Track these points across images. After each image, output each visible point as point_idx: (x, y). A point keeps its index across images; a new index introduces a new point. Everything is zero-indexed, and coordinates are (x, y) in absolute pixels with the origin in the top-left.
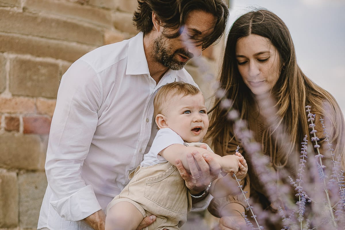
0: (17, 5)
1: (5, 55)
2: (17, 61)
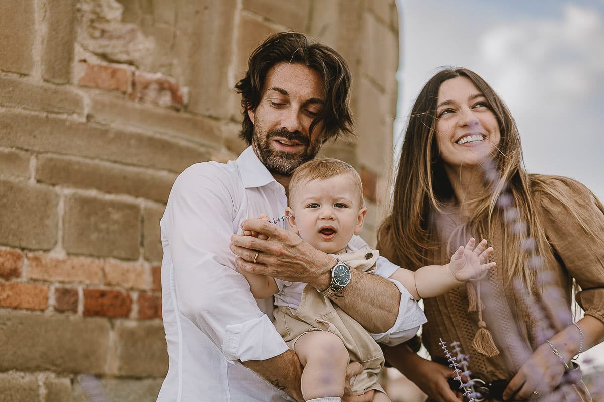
0: (78, 110)
1: (58, 189)
2: (76, 200)
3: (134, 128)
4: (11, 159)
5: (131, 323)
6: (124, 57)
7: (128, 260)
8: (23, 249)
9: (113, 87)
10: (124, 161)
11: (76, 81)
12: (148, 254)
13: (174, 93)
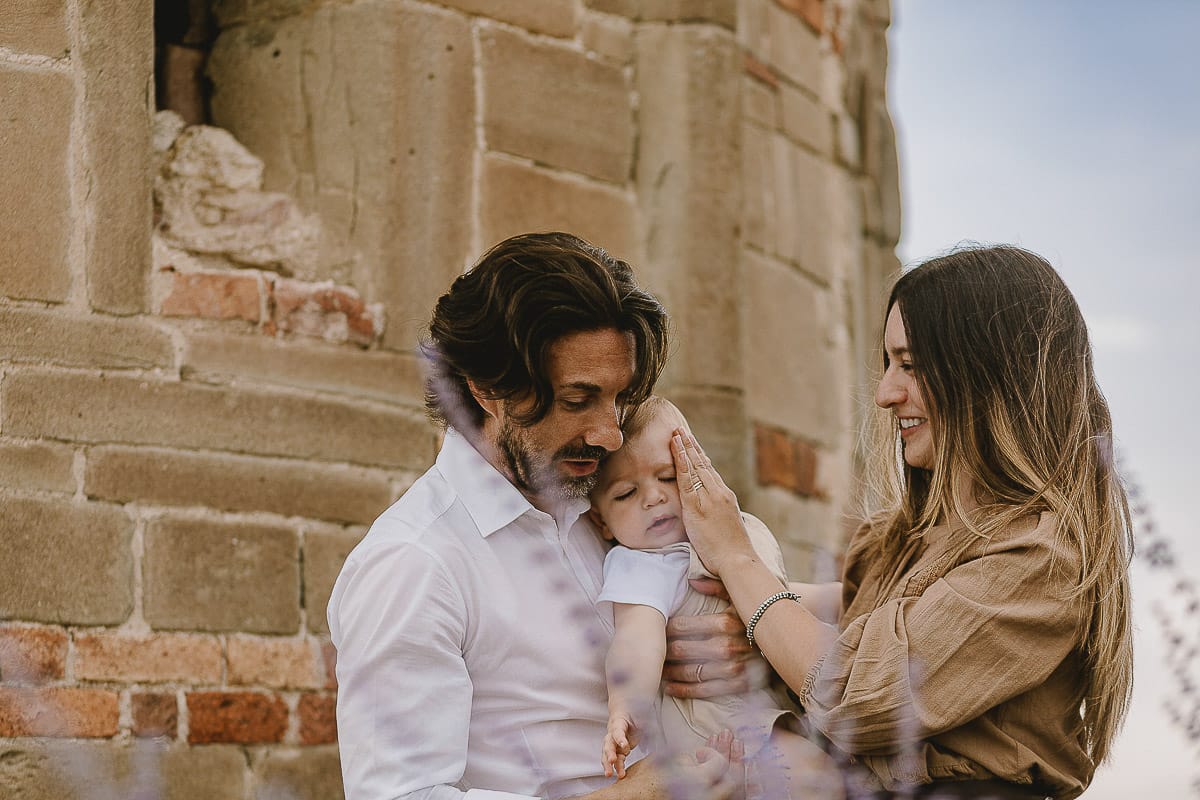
0: (162, 361)
1: (130, 510)
2: (165, 528)
3: (276, 386)
4: (34, 459)
5: (288, 753)
6: (265, 256)
7: (277, 634)
8: (66, 625)
9: (231, 312)
10: (259, 449)
11: (156, 307)
12: (314, 621)
13: (354, 315)
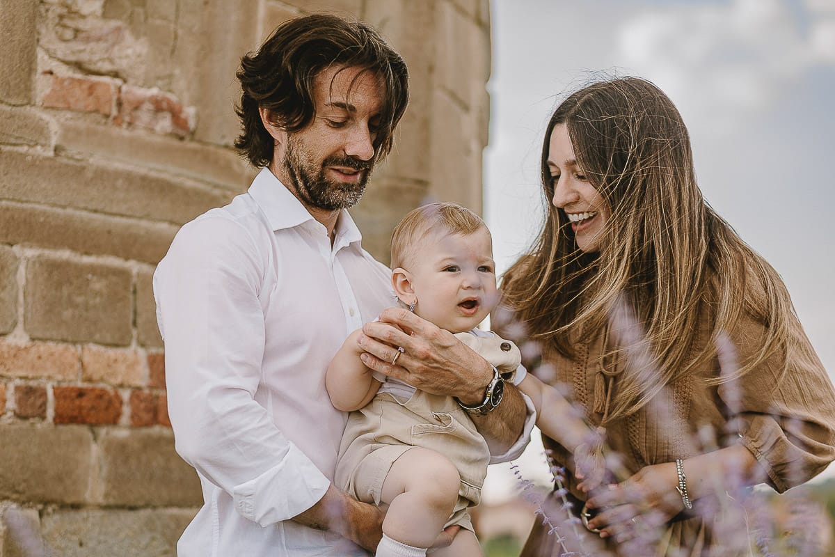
0: (42, 141)
1: (16, 250)
2: (41, 264)
3: (120, 164)
5: (122, 433)
6: (106, 67)
7: (116, 345)
9: (91, 107)
10: (107, 209)
11: (39, 101)
12: (142, 338)
13: (176, 115)
